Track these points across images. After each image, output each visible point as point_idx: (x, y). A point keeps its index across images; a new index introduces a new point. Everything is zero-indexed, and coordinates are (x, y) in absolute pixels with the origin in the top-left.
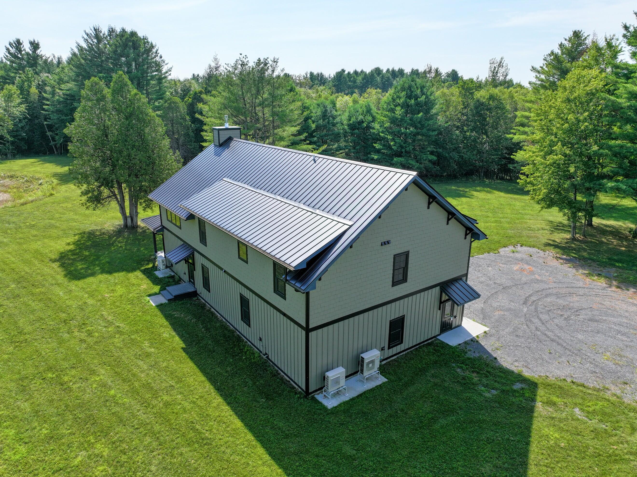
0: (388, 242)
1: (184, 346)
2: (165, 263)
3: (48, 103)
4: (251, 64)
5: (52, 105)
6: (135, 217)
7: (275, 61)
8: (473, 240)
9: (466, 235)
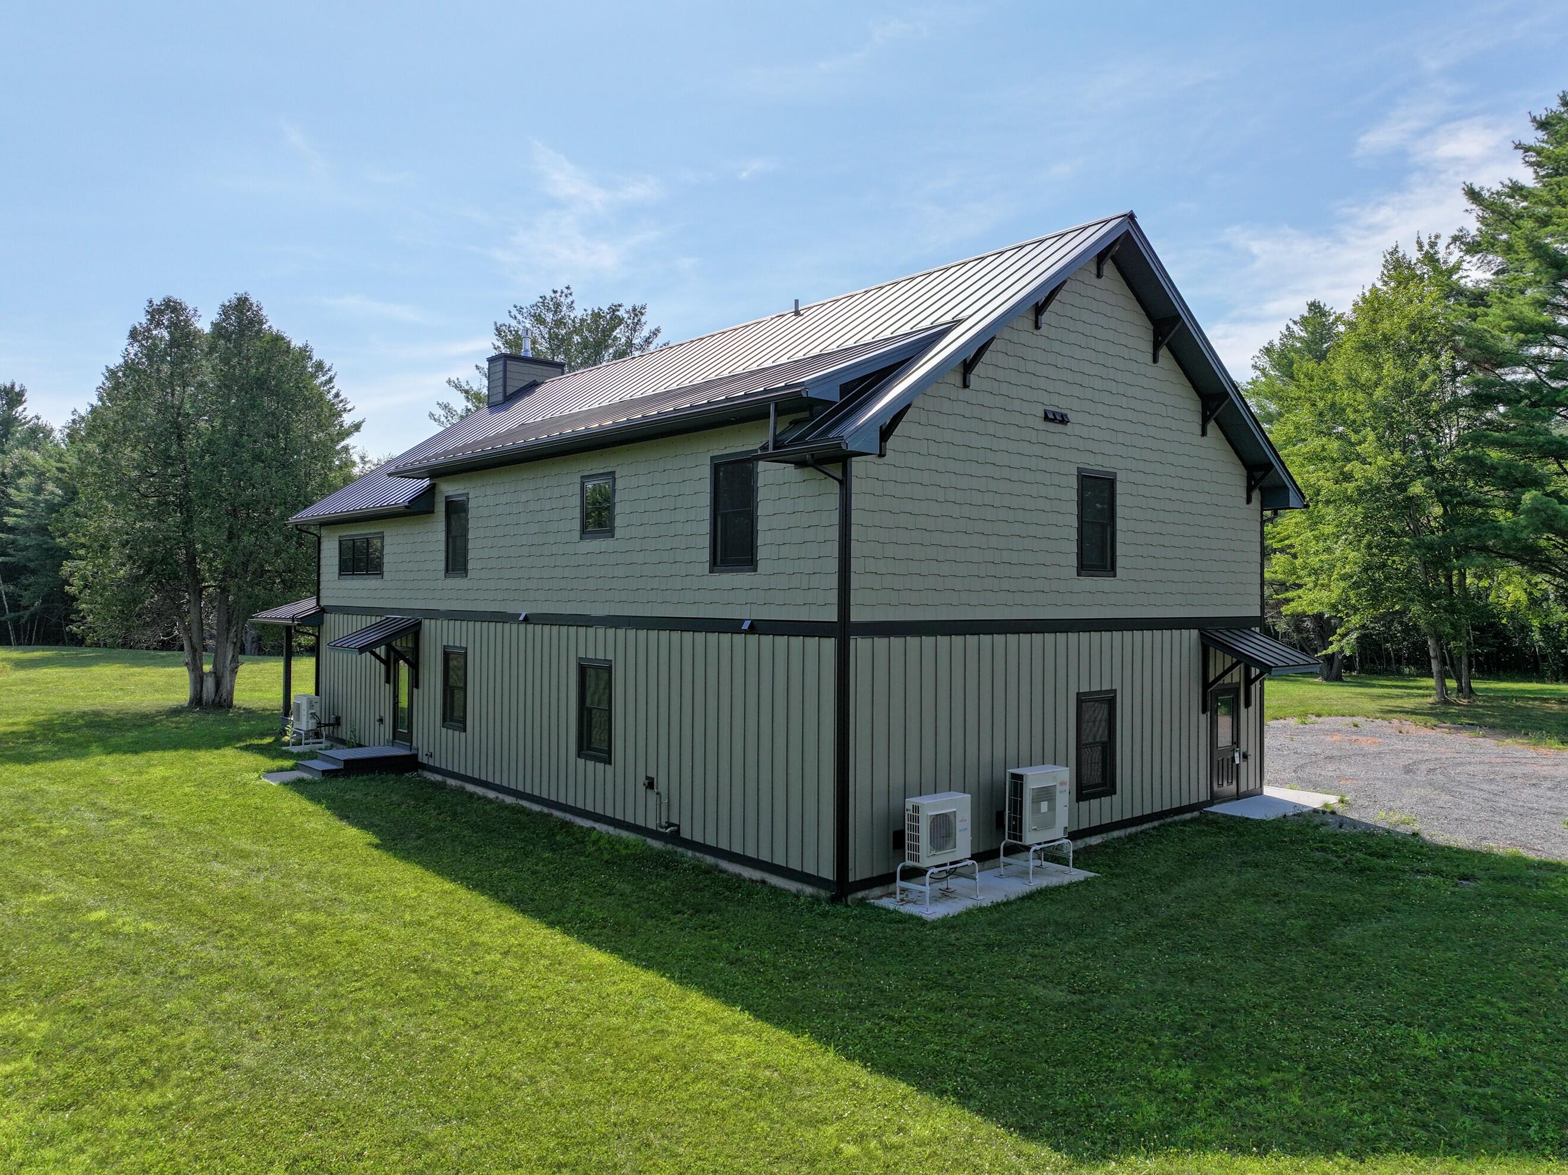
0: (1063, 420)
1: (377, 841)
2: (316, 709)
3: (19, 511)
4: (580, 312)
5: (28, 516)
6: (227, 674)
7: (637, 312)
8: (1268, 513)
9: (1249, 490)
